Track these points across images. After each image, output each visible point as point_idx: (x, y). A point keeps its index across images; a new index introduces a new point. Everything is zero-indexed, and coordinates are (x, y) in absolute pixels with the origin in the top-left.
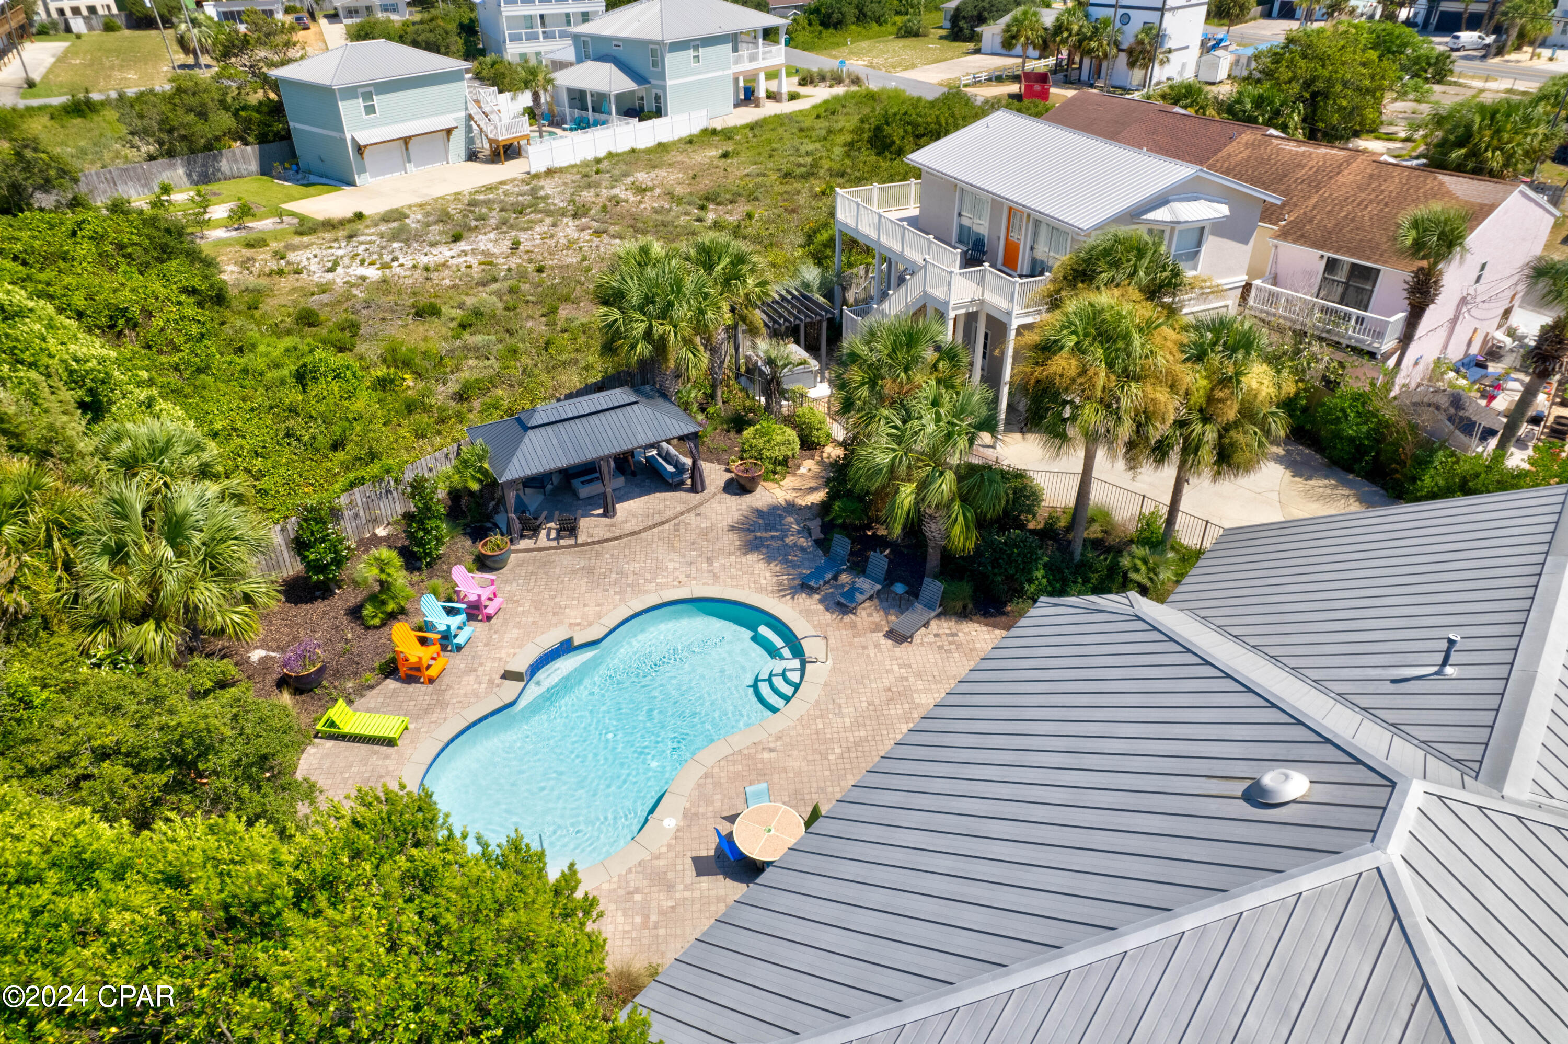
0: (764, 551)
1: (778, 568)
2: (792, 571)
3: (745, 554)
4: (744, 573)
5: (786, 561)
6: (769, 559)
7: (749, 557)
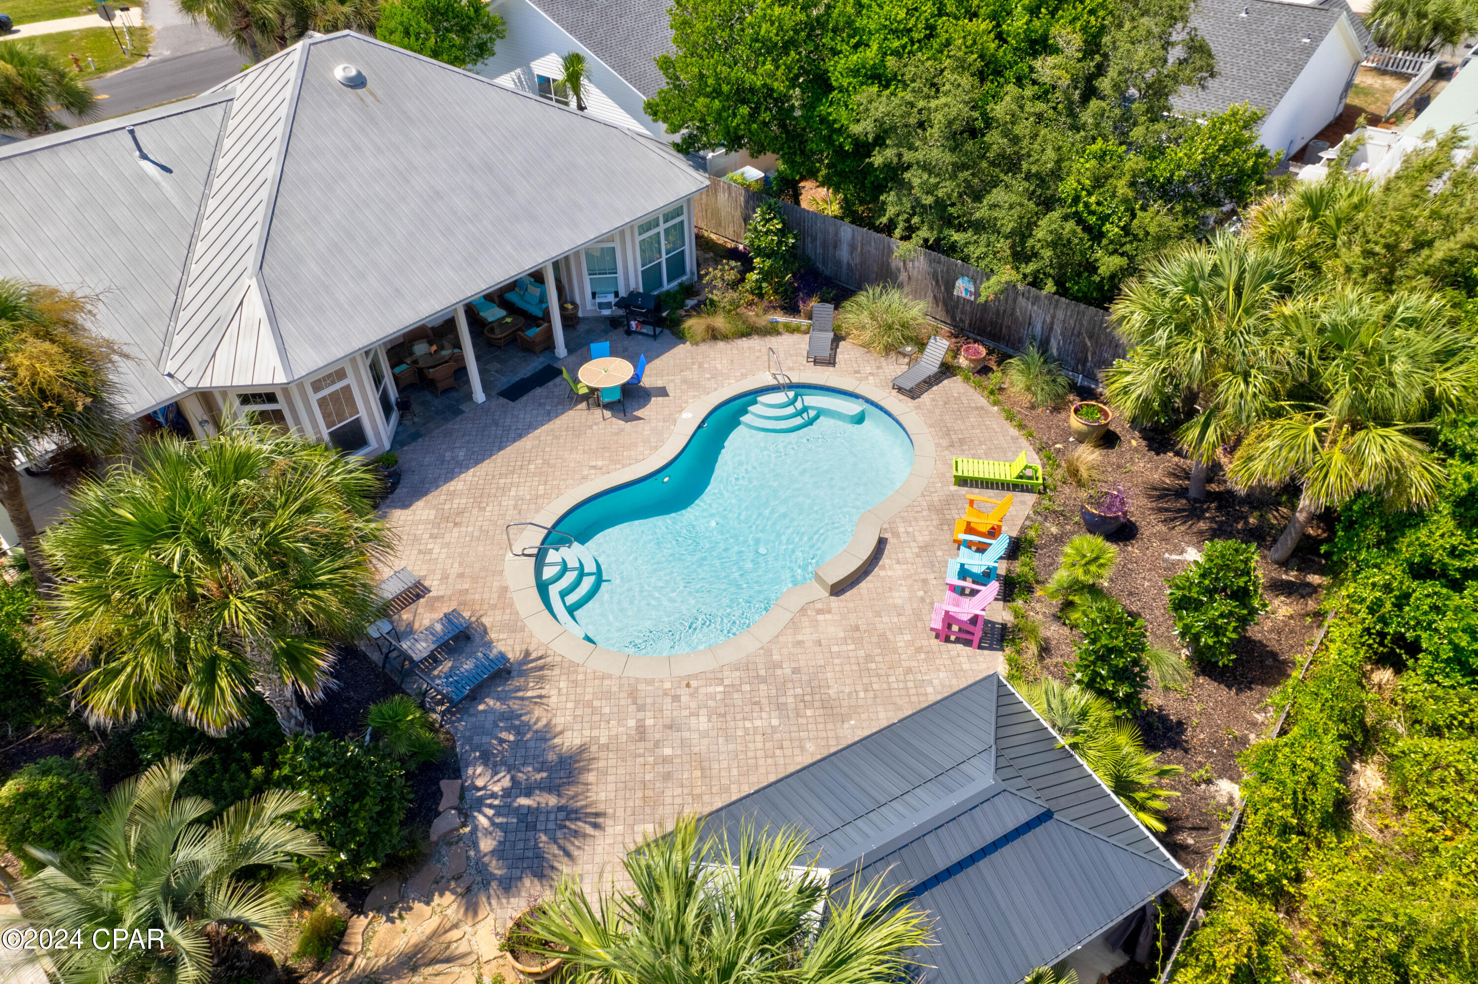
0: (551, 757)
1: (538, 712)
2: (515, 705)
3: (583, 749)
4: (589, 704)
5: (519, 731)
6: (545, 736)
7: (577, 742)
